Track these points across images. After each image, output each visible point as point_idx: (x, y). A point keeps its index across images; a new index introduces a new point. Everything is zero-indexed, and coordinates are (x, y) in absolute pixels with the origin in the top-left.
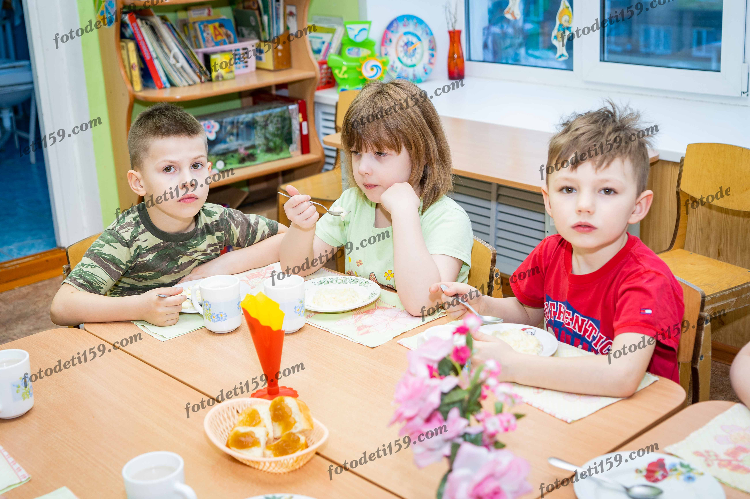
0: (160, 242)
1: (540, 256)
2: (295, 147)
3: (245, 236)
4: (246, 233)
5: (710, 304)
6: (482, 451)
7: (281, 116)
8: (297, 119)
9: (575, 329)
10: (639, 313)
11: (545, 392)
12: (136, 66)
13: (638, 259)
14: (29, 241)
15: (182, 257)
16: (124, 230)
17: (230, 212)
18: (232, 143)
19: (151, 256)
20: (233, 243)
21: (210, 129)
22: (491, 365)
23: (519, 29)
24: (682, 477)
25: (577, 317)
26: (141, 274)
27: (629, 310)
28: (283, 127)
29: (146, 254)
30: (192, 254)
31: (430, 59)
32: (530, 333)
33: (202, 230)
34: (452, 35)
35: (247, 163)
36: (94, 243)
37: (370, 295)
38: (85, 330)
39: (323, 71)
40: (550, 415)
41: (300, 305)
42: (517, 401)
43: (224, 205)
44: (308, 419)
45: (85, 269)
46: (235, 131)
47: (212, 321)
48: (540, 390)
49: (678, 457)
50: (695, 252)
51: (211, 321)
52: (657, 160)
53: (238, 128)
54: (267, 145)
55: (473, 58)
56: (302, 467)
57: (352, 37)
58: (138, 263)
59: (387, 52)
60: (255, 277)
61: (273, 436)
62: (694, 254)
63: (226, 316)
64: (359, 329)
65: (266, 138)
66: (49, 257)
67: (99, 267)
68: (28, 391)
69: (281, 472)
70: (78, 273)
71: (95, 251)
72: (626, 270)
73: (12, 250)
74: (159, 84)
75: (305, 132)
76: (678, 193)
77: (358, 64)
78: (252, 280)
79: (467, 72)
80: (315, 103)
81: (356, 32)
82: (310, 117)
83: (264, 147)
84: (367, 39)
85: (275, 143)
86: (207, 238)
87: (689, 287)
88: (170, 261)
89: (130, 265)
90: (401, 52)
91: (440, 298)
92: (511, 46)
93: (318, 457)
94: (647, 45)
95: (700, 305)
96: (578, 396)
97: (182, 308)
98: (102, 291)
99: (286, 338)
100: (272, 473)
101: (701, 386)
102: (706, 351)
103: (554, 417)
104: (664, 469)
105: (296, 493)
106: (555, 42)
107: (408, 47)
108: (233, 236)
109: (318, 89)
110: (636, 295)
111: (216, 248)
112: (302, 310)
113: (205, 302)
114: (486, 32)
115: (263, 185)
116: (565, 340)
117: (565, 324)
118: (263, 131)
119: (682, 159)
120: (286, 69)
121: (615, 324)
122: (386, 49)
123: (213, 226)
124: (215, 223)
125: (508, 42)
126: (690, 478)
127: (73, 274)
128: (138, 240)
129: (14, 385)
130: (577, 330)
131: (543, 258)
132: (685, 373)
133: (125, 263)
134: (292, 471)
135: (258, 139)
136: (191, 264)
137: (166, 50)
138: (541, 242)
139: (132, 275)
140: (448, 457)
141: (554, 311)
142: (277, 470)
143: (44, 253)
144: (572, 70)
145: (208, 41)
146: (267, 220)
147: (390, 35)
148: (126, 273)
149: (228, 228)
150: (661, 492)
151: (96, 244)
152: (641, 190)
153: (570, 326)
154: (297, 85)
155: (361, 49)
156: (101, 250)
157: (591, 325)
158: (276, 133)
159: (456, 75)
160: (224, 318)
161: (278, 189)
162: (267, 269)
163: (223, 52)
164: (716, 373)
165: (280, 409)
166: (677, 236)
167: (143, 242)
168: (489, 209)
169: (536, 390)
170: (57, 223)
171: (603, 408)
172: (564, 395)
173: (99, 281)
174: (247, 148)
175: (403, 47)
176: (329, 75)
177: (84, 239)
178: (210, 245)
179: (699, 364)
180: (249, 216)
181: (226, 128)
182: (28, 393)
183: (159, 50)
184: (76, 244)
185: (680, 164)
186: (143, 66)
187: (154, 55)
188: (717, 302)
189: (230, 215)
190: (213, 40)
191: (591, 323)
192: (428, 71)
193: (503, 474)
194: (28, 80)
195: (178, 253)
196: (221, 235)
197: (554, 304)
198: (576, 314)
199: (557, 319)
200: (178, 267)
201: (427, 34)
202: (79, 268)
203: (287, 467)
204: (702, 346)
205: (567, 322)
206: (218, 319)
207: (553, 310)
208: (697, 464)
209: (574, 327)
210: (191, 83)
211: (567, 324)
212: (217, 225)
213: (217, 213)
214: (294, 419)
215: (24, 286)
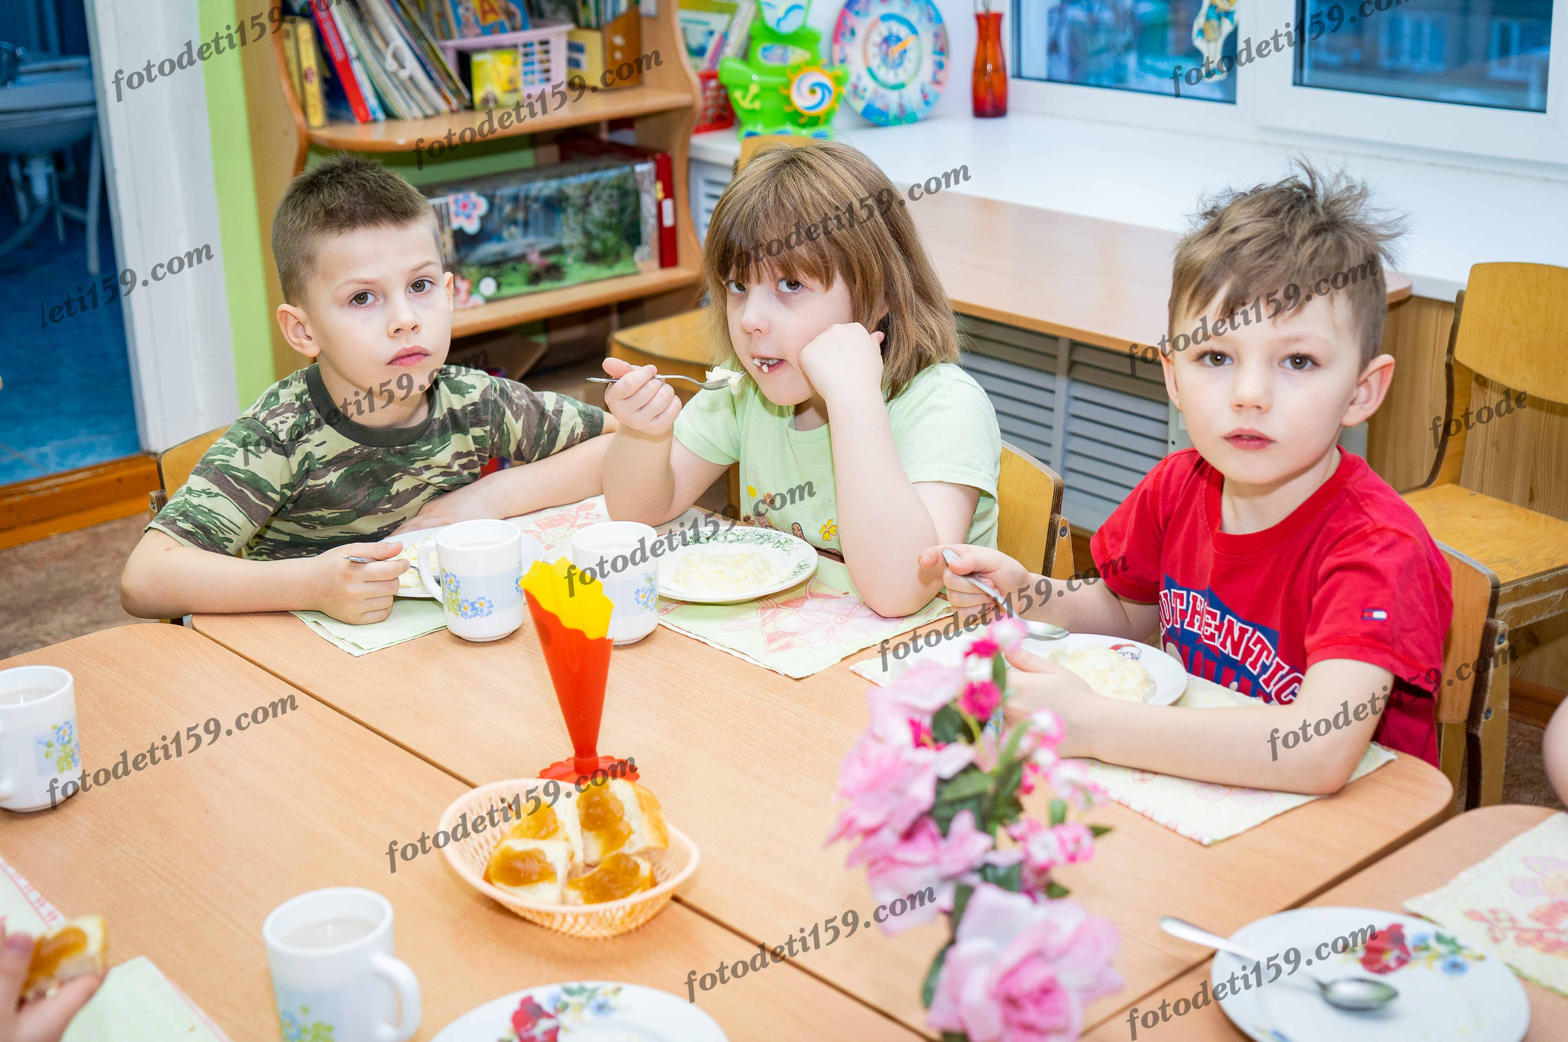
0: (352, 447)
1: (1155, 493)
2: (646, 254)
3: (533, 437)
4: (535, 432)
5: (1511, 601)
6: (1021, 902)
7: (619, 187)
8: (651, 194)
9: (1225, 648)
10: (1359, 618)
11: (1158, 780)
12: (313, 73)
13: (1362, 503)
14: (83, 437)
15: (400, 477)
16: (277, 420)
17: (503, 385)
18: (515, 241)
19: (333, 477)
20: (509, 452)
21: (468, 212)
22: (1044, 721)
23: (1125, 12)
24: (1438, 964)
25: (1230, 623)
26: (314, 514)
27: (1338, 612)
28: (622, 210)
29: (323, 471)
30: (419, 472)
31: (935, 74)
32: (1129, 655)
33: (443, 422)
34: (983, 22)
35: (545, 285)
36: (214, 446)
37: (794, 567)
38: (194, 629)
39: (709, 93)
40: (1167, 827)
41: (648, 585)
42: (1097, 798)
43: (492, 372)
44: (658, 826)
45: (195, 501)
46: (520, 216)
47: (462, 615)
48: (1147, 776)
49: (1432, 921)
50: (1482, 492)
51: (459, 616)
52: (1407, 295)
53: (527, 209)
54: (587, 247)
55: (1025, 73)
56: (643, 925)
57: (771, 22)
58: (307, 489)
59: (846, 56)
60: (555, 526)
61: (584, 861)
62: (1479, 495)
63: (492, 606)
64: (771, 639)
65: (587, 233)
66: (125, 472)
67: (223, 496)
68: (70, 754)
69: (597, 935)
70: (180, 508)
71: (216, 463)
72: (1335, 525)
73: (45, 456)
74: (362, 113)
75: (668, 222)
76: (1449, 367)
77: (783, 80)
78: (548, 530)
79: (1012, 102)
80: (690, 161)
81: (781, 13)
82: (679, 189)
83: (582, 252)
84: (803, 27)
85: (604, 243)
86: (452, 440)
87: (1466, 565)
88: (373, 487)
89: (288, 493)
90: (875, 56)
91: (940, 577)
92: (1106, 49)
93: (677, 907)
94: (1394, 53)
95: (1488, 603)
96: (1227, 790)
97: (398, 586)
98: (231, 548)
99: (615, 655)
100: (579, 938)
101: (1485, 773)
102: (1498, 700)
103: (1175, 831)
104: (1403, 947)
105: (629, 981)
106: (1199, 43)
107: (888, 47)
108: (509, 437)
109: (699, 130)
110: (1353, 581)
111: (472, 460)
112: (652, 596)
113: (447, 575)
114: (1056, 17)
115: (578, 332)
116: (1202, 671)
117: (1203, 637)
118: (580, 218)
119: (1460, 296)
120: (632, 87)
121: (1309, 641)
122: (842, 51)
123: (465, 414)
124: (470, 408)
125: (1102, 40)
126: (1455, 967)
127: (168, 510)
128: (307, 441)
129: (40, 742)
130: (1228, 650)
131: (1161, 499)
132: (1453, 745)
133: (278, 489)
134: (622, 935)
135: (569, 234)
136: (418, 494)
137: (379, 42)
138: (1158, 465)
139: (295, 515)
140: (948, 913)
141: (1181, 610)
142: (590, 932)
143: (114, 463)
144: (1233, 102)
145: (467, 25)
146: (581, 405)
147: (852, 21)
148: (280, 509)
149: (498, 418)
150: (1394, 995)
151: (219, 447)
152: (1368, 355)
153: (1214, 641)
154: (652, 122)
155: (790, 48)
156: (229, 462)
157: (1259, 641)
158: (607, 221)
159: (989, 109)
160: (486, 610)
161: (609, 340)
162: (580, 509)
163: (498, 48)
164: (1519, 744)
165: (599, 804)
166: (1445, 457)
167: (317, 446)
168: (1052, 392)
169: (1138, 776)
170: (142, 402)
171: (1277, 816)
172: (1197, 786)
173: (223, 525)
174: (545, 253)
175: (880, 46)
176: (722, 101)
177: (196, 437)
178: (458, 455)
179: (1481, 727)
180: (542, 396)
181: (501, 209)
182: (70, 760)
183: (362, 42)
184: (178, 447)
185: (1456, 307)
186: (328, 74)
187: (352, 52)
188: (1524, 597)
189: (503, 392)
190: (477, 22)
191: (1259, 637)
192: (930, 98)
193: (1064, 952)
194: (84, 97)
195: (391, 469)
196: (483, 433)
197: (1183, 594)
198: (1228, 617)
199: (1188, 625)
200: (390, 499)
201: (930, 19)
202: (183, 499)
203: (610, 926)
204: (1489, 690)
205: (1208, 634)
206: (474, 611)
207: (1179, 607)
208: (1473, 937)
209: (1223, 645)
210: (429, 112)
211: (1207, 637)
212: (474, 413)
213: (475, 388)
214: (628, 825)
215: (68, 532)
